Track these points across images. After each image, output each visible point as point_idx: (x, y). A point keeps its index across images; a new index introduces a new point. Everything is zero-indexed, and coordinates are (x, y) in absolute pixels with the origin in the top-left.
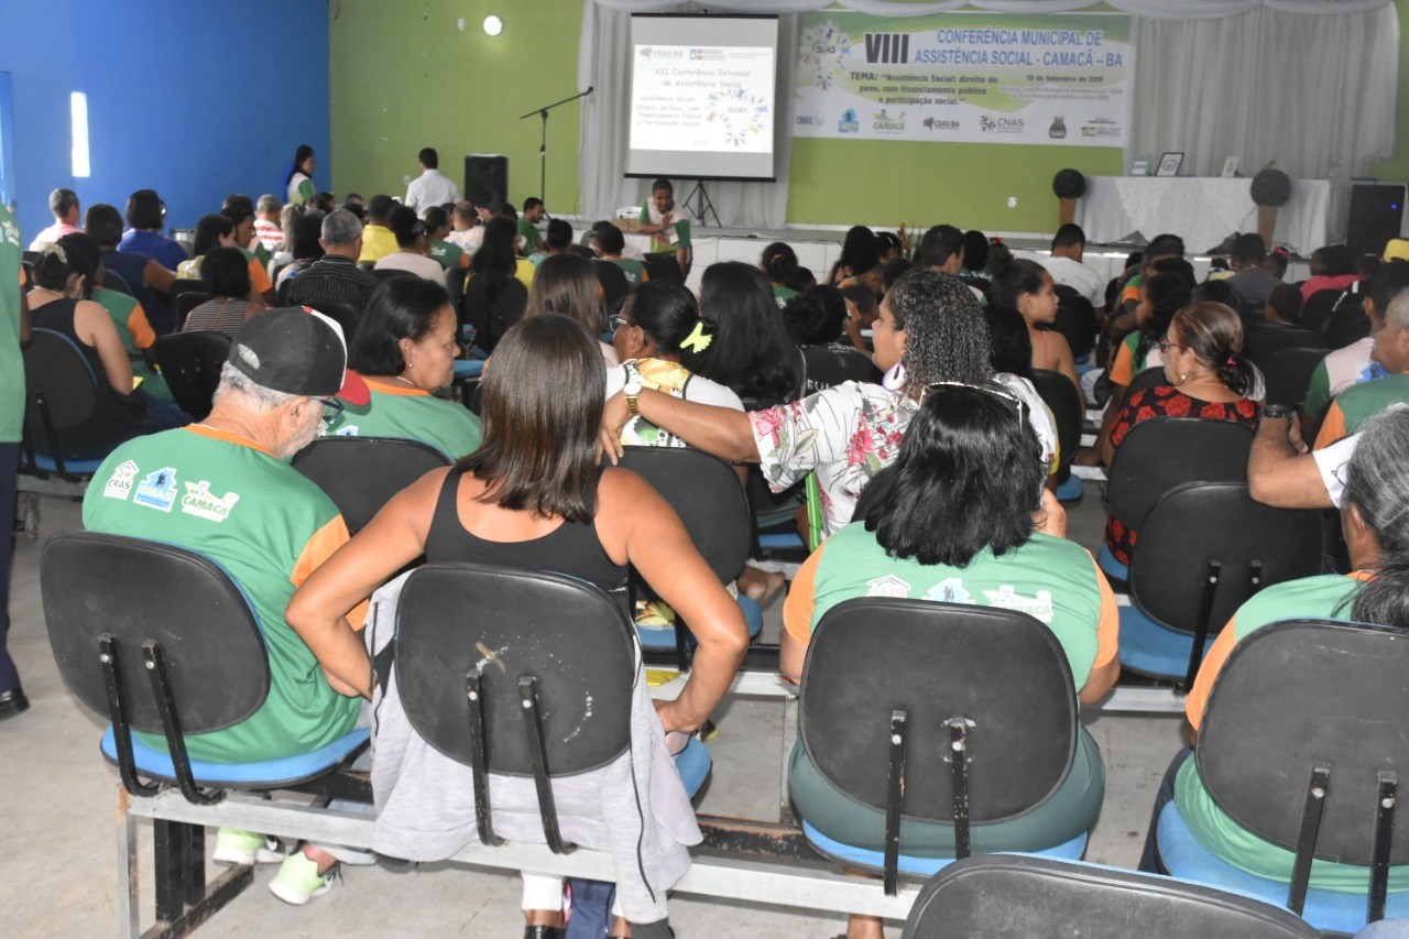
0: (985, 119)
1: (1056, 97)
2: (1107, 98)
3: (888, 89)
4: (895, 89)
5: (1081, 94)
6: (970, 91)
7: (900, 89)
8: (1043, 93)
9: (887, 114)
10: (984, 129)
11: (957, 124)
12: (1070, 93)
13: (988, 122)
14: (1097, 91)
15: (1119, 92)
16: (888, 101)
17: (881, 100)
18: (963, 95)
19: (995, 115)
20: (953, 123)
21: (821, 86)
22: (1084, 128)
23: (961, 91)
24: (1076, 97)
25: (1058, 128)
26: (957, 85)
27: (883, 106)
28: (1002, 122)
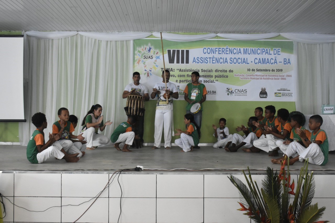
0: (228, 89)
1: (261, 79)
2: (285, 79)
3: (181, 76)
4: (184, 76)
5: (273, 77)
6: (220, 76)
7: (186, 76)
8: (256, 77)
9: (180, 88)
10: (228, 94)
11: (215, 92)
12: (268, 77)
13: (230, 91)
14: (280, 76)
15: (290, 76)
16: (180, 81)
17: (177, 81)
18: (217, 78)
19: (233, 88)
20: (213, 91)
21: (146, 74)
22: (276, 93)
23: (216, 77)
24: (271, 79)
25: (263, 93)
26: (214, 74)
27: (178, 84)
28: (237, 91)
